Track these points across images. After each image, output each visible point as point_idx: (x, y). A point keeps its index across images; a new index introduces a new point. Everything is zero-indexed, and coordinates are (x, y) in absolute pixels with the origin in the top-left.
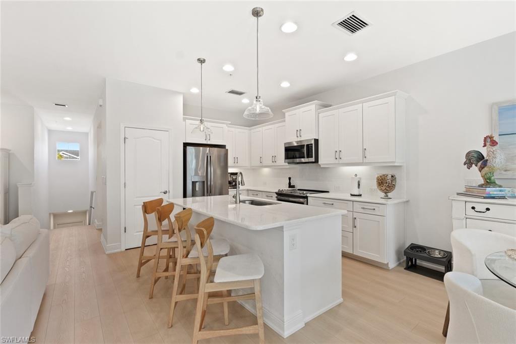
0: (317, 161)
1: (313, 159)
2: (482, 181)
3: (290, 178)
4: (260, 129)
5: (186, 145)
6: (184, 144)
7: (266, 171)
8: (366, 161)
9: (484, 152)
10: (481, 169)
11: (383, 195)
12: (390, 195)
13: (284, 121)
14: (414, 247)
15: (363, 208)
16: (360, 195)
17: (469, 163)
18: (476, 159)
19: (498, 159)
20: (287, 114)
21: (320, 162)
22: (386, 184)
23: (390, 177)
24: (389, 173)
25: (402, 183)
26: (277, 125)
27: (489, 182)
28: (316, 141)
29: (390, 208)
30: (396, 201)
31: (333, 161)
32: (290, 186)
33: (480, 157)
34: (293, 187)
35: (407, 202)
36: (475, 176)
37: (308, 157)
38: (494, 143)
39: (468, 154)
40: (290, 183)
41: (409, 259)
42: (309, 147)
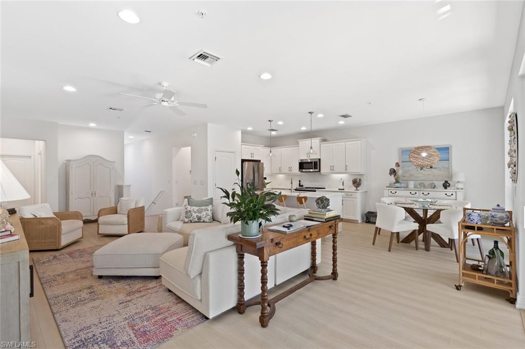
0: (320, 171)
1: (318, 170)
2: (395, 182)
3: (300, 181)
4: (280, 149)
5: (243, 161)
6: (242, 160)
7: (281, 176)
8: (347, 171)
9: (395, 169)
10: (394, 176)
11: (355, 188)
12: (358, 188)
13: (298, 146)
14: (369, 213)
15: (347, 195)
16: (343, 189)
17: (391, 174)
18: (393, 172)
19: (400, 172)
20: (300, 143)
21: (321, 172)
22: (357, 183)
23: (358, 179)
24: (358, 178)
25: (364, 183)
26: (292, 148)
27: (397, 181)
28: (320, 160)
29: (359, 195)
30: (361, 191)
31: (329, 171)
32: (300, 186)
33: (394, 171)
34: (302, 186)
35: (366, 192)
36: (392, 179)
37: (315, 169)
38: (399, 166)
39: (390, 170)
40: (300, 184)
41: (367, 218)
42: (315, 163)
